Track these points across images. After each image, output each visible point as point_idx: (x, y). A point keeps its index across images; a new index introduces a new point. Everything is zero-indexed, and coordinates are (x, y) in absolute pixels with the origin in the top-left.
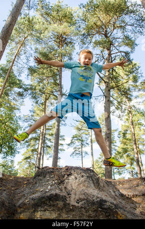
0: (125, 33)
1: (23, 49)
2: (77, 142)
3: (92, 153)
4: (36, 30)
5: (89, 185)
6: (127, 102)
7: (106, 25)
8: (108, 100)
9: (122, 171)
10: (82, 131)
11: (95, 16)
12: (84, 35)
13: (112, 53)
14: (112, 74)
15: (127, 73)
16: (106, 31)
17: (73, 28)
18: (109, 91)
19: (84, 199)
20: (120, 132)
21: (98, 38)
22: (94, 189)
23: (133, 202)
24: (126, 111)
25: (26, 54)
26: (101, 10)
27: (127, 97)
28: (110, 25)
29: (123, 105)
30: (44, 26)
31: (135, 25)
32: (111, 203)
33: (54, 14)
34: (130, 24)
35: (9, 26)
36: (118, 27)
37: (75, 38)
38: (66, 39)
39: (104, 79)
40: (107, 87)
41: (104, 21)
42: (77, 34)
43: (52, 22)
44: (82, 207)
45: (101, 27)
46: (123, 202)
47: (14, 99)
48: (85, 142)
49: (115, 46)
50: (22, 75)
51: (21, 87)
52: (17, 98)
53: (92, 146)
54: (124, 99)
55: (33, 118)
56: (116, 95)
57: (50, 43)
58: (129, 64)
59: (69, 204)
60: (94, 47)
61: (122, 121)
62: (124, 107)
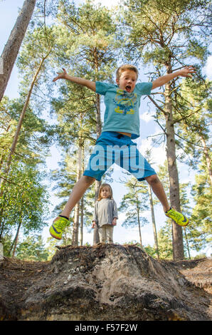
0: (192, 38)
1: (43, 74)
2: (130, 204)
3: (153, 219)
4: (59, 46)
5: (131, 272)
6: (202, 141)
7: (161, 28)
8: (172, 141)
9: (201, 245)
10: (137, 189)
11: (144, 16)
12: (129, 46)
13: (173, 68)
14: (176, 101)
15: (198, 97)
16: (162, 37)
17: (112, 37)
18: (172, 126)
19: (121, 295)
20: (194, 186)
21: (151, 48)
22: (139, 278)
23: (205, 295)
24: (202, 155)
25: (47, 82)
26: (151, 6)
27: (201, 134)
28: (167, 27)
29: (196, 147)
30: (69, 38)
31: (206, 24)
32: (163, 299)
33: (83, 19)
34: (198, 23)
35: (14, 43)
36: (179, 29)
37: (116, 52)
38: (103, 54)
39: (164, 109)
40: (169, 120)
41: (157, 23)
42: (118, 46)
43: (81, 32)
44: (118, 307)
45: (154, 31)
46: (190, 295)
47: (35, 148)
48: (143, 204)
49: (177, 58)
50: (42, 112)
51: (44, 130)
52: (39, 147)
53: (152, 210)
54: (197, 137)
55: (64, 173)
56: (183, 132)
57: (80, 63)
58: (200, 84)
59: (98, 302)
60: (145, 63)
61: (196, 171)
62: (197, 148)
